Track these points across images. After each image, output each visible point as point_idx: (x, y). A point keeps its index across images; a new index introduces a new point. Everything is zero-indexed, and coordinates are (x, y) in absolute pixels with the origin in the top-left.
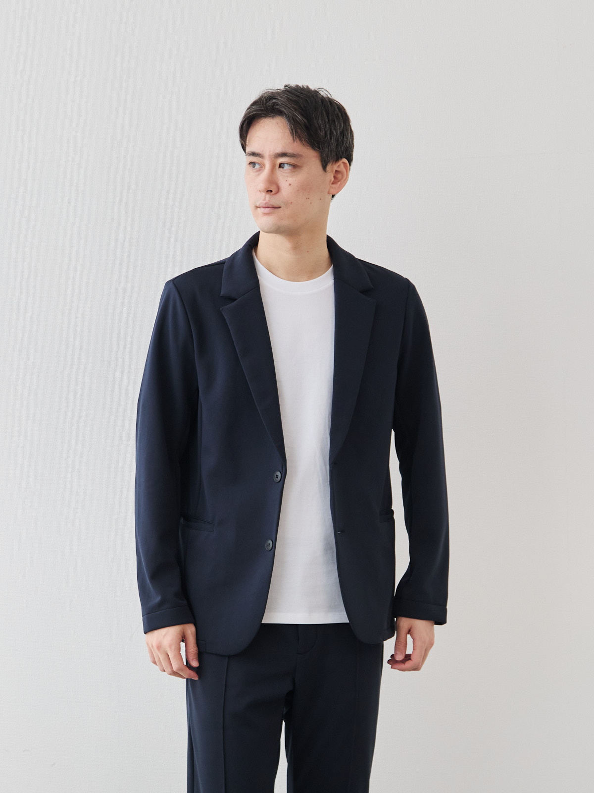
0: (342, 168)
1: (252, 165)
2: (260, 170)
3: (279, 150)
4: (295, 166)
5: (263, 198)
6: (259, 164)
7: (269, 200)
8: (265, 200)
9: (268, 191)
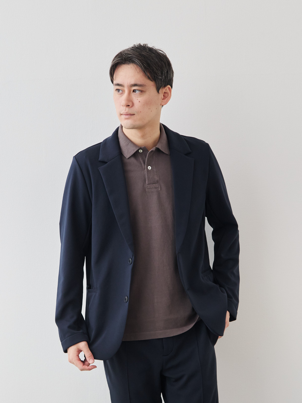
0: (168, 91)
1: (117, 91)
2: (122, 94)
3: (133, 83)
4: (142, 91)
5: (124, 110)
6: (121, 90)
7: (128, 111)
8: (126, 110)
9: (127, 106)
